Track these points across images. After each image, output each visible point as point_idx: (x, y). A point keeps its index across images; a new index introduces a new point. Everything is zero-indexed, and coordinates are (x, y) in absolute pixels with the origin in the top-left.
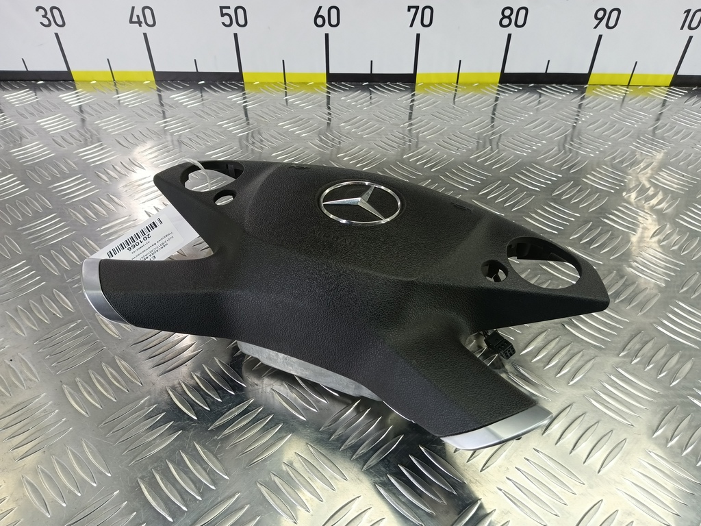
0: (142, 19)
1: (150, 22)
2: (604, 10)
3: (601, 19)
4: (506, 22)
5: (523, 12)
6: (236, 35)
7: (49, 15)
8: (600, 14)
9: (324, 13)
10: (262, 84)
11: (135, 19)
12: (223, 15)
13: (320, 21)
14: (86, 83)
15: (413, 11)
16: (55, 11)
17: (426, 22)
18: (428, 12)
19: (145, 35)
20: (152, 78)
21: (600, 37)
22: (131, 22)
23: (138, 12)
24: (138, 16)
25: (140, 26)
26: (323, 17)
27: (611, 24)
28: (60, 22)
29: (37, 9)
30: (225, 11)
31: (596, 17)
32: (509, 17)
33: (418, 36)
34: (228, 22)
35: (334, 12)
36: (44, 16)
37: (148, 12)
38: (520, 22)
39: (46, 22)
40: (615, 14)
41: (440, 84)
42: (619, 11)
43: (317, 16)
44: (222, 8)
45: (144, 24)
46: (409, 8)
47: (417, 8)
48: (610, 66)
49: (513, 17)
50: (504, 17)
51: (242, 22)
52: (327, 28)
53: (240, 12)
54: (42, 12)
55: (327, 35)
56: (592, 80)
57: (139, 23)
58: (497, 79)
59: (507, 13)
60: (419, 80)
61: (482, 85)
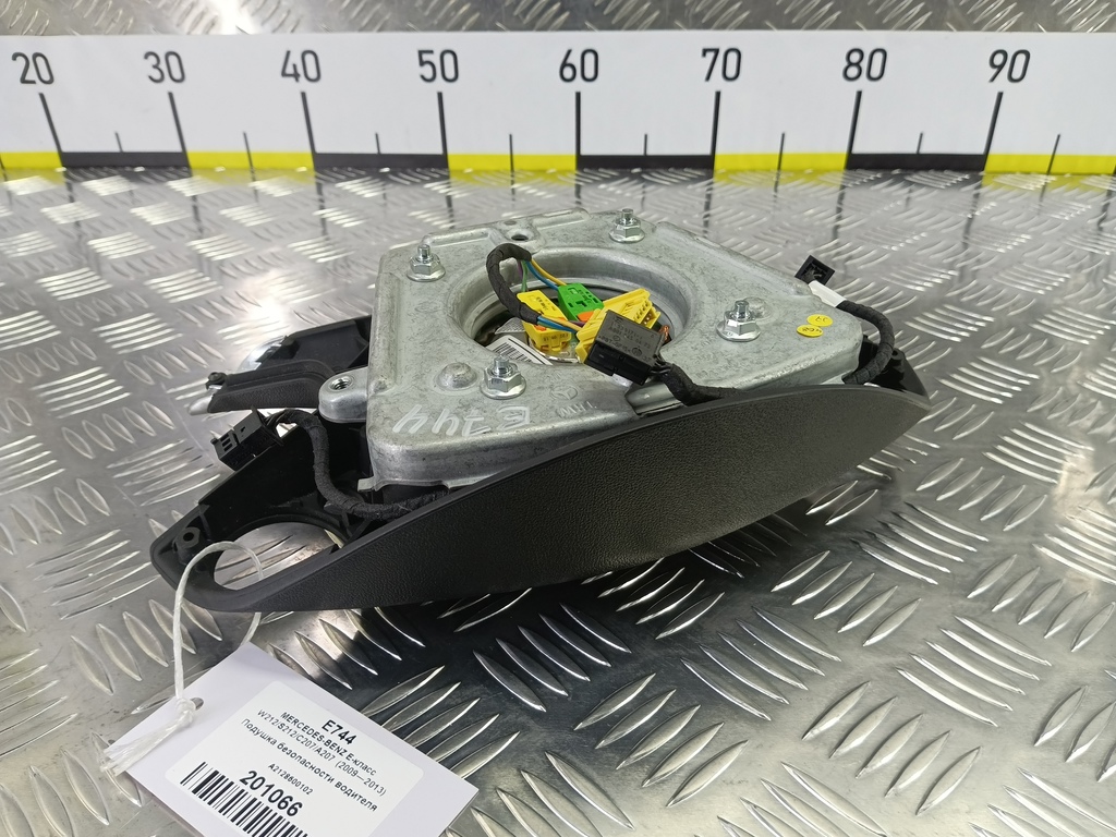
0: (300, 70)
1: (312, 73)
2: (1005, 53)
3: (1000, 67)
4: (853, 72)
5: (878, 57)
6: (440, 96)
7: (163, 66)
8: (999, 59)
9: (575, 59)
10: (477, 172)
11: (290, 70)
12: (422, 63)
13: (568, 73)
14: (208, 171)
15: (710, 55)
16: (173, 59)
17: (731, 72)
18: (732, 57)
19: (304, 95)
20: (310, 163)
21: (1000, 95)
22: (284, 74)
23: (295, 59)
24: (295, 66)
25: (297, 80)
26: (573, 67)
27: (1017, 74)
28: (177, 75)
29: (147, 56)
30: (426, 57)
31: (992, 64)
32: (857, 65)
33: (718, 95)
34: (429, 74)
35: (590, 58)
36: (156, 67)
37: (310, 59)
38: (875, 72)
39: (157, 75)
40: (1021, 59)
41: (753, 171)
42: (1027, 54)
43: (564, 64)
44: (421, 53)
45: (302, 78)
46: (705, 52)
47: (717, 51)
48: (1017, 142)
49: (864, 65)
50: (850, 64)
51: (450, 73)
52: (579, 83)
53: (449, 59)
54: (152, 60)
55: (578, 95)
56: (990, 165)
57: (296, 76)
58: (842, 162)
59: (855, 57)
60: (720, 165)
61: (817, 173)
